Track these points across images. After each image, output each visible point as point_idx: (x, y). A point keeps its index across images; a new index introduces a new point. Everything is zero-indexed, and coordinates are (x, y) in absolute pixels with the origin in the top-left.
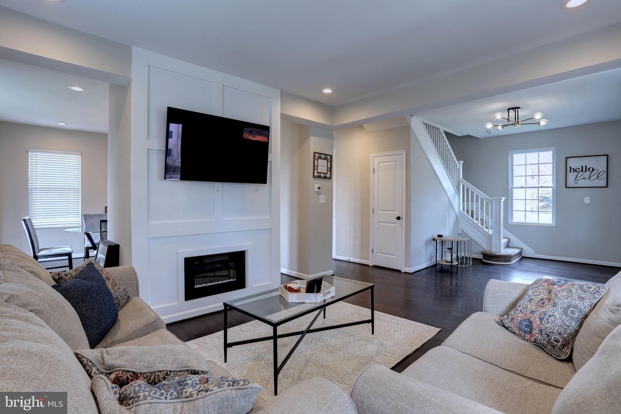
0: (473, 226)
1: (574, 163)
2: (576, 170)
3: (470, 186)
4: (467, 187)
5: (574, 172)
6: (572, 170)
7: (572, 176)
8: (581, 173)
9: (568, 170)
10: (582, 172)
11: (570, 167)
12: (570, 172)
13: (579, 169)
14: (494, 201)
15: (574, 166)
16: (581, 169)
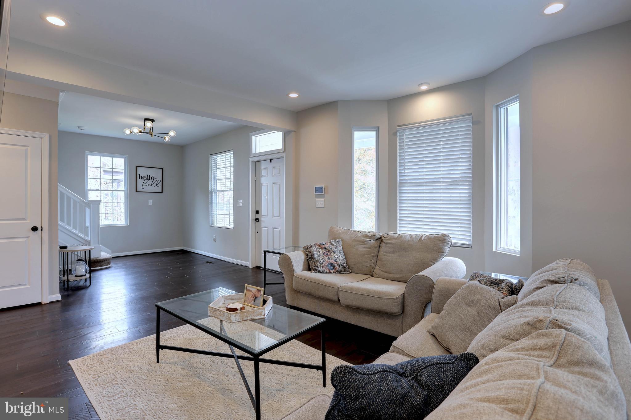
0: (64, 233)
1: (142, 172)
2: (143, 177)
3: (62, 188)
4: (61, 190)
5: (142, 179)
6: (140, 177)
7: (140, 182)
8: (146, 181)
9: (138, 177)
10: (147, 179)
11: (139, 175)
12: (139, 179)
13: (145, 177)
14: (92, 204)
15: (142, 175)
16: (146, 178)
